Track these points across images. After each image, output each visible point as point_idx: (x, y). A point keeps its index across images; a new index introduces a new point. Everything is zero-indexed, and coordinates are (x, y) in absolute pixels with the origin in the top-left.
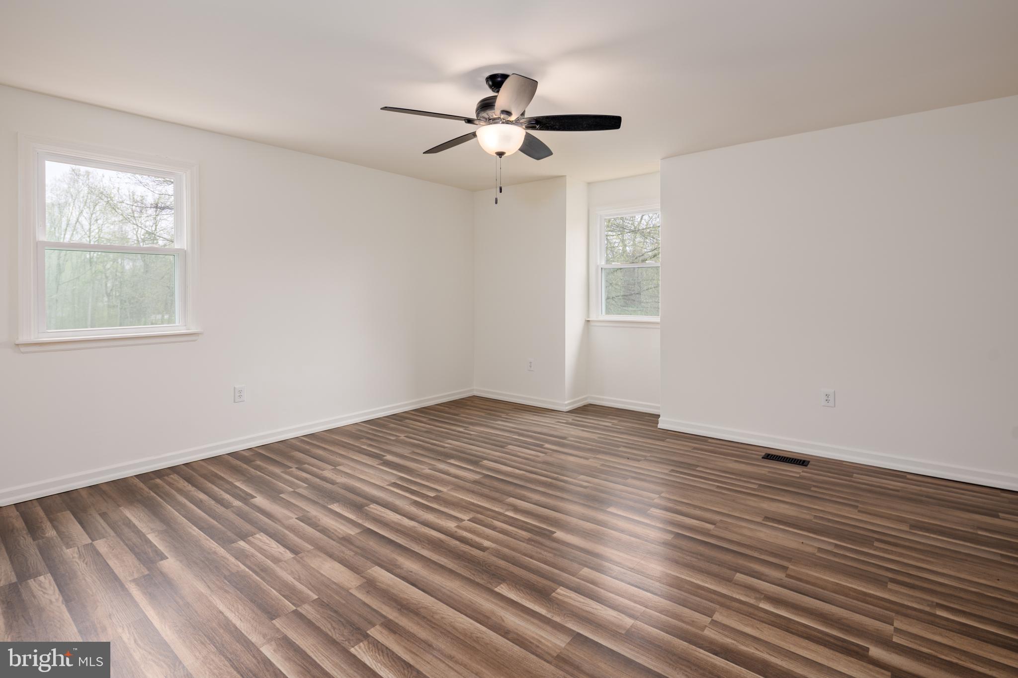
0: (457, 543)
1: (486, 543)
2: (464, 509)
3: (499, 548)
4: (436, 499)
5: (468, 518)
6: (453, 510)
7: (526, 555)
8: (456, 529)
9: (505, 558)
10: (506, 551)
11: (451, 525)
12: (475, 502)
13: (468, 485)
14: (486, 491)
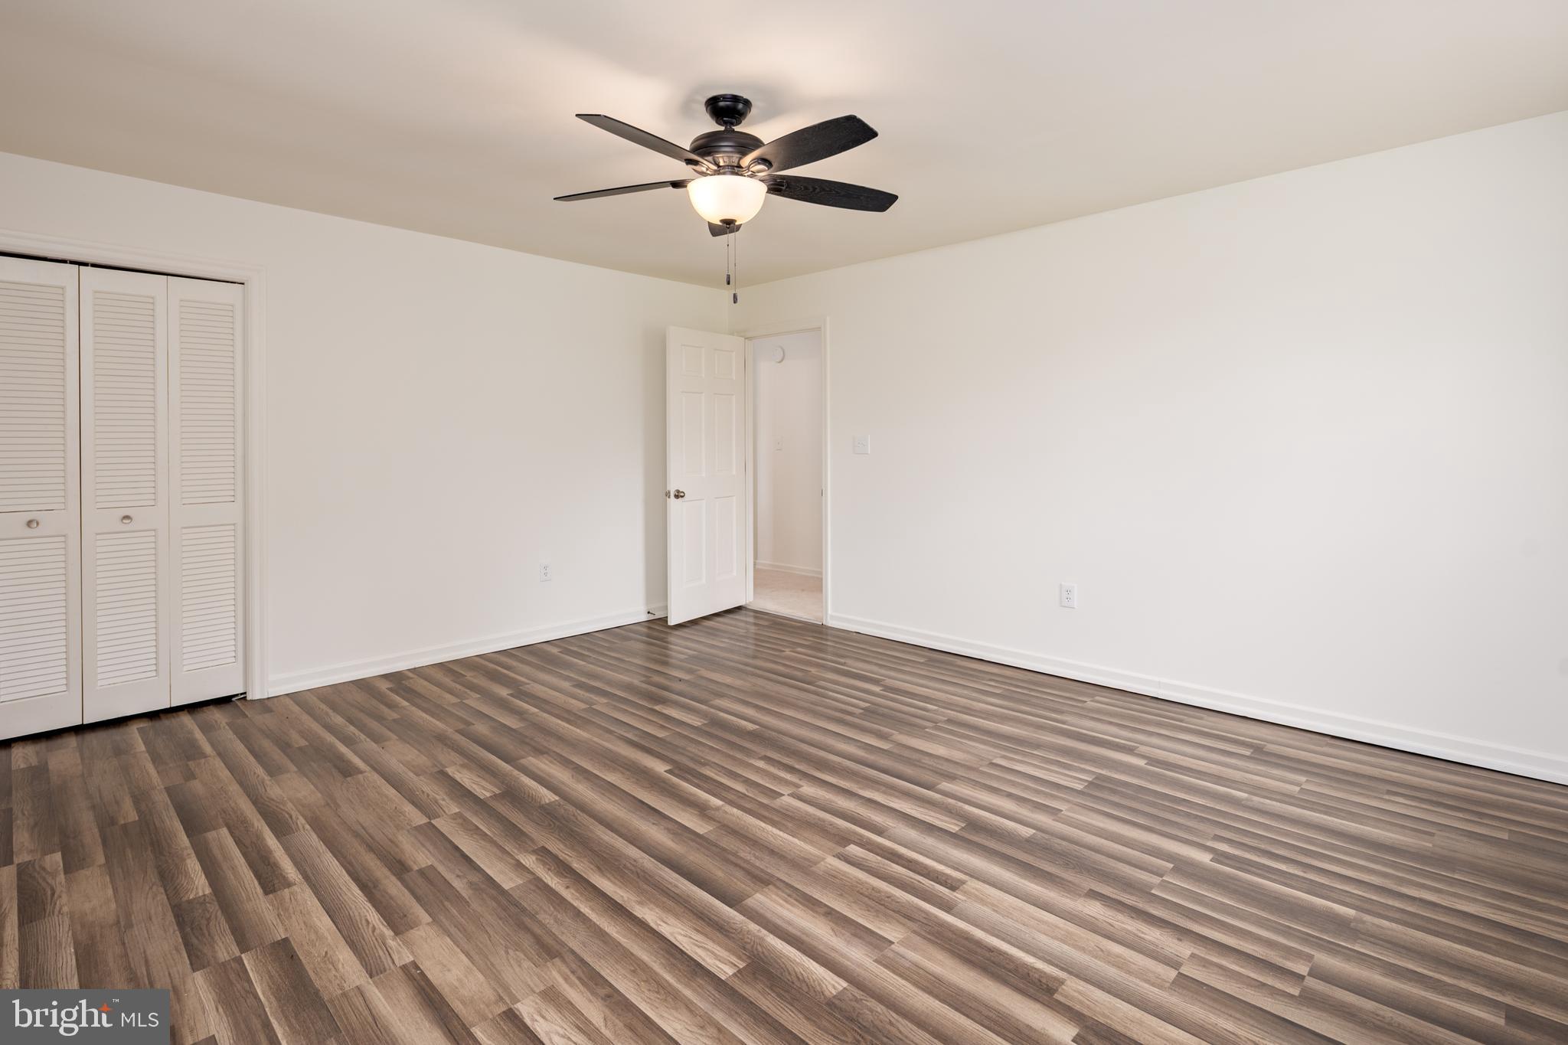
0: (797, 766)
1: (761, 764)
2: (791, 814)
3: (746, 759)
4: (844, 839)
5: (783, 798)
6: (807, 813)
7: (717, 750)
8: (801, 783)
9: (742, 749)
10: (739, 755)
11: (808, 789)
12: (769, 828)
13: (782, 873)
14: (746, 853)
